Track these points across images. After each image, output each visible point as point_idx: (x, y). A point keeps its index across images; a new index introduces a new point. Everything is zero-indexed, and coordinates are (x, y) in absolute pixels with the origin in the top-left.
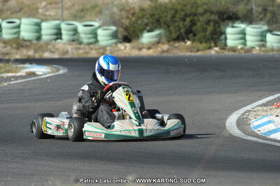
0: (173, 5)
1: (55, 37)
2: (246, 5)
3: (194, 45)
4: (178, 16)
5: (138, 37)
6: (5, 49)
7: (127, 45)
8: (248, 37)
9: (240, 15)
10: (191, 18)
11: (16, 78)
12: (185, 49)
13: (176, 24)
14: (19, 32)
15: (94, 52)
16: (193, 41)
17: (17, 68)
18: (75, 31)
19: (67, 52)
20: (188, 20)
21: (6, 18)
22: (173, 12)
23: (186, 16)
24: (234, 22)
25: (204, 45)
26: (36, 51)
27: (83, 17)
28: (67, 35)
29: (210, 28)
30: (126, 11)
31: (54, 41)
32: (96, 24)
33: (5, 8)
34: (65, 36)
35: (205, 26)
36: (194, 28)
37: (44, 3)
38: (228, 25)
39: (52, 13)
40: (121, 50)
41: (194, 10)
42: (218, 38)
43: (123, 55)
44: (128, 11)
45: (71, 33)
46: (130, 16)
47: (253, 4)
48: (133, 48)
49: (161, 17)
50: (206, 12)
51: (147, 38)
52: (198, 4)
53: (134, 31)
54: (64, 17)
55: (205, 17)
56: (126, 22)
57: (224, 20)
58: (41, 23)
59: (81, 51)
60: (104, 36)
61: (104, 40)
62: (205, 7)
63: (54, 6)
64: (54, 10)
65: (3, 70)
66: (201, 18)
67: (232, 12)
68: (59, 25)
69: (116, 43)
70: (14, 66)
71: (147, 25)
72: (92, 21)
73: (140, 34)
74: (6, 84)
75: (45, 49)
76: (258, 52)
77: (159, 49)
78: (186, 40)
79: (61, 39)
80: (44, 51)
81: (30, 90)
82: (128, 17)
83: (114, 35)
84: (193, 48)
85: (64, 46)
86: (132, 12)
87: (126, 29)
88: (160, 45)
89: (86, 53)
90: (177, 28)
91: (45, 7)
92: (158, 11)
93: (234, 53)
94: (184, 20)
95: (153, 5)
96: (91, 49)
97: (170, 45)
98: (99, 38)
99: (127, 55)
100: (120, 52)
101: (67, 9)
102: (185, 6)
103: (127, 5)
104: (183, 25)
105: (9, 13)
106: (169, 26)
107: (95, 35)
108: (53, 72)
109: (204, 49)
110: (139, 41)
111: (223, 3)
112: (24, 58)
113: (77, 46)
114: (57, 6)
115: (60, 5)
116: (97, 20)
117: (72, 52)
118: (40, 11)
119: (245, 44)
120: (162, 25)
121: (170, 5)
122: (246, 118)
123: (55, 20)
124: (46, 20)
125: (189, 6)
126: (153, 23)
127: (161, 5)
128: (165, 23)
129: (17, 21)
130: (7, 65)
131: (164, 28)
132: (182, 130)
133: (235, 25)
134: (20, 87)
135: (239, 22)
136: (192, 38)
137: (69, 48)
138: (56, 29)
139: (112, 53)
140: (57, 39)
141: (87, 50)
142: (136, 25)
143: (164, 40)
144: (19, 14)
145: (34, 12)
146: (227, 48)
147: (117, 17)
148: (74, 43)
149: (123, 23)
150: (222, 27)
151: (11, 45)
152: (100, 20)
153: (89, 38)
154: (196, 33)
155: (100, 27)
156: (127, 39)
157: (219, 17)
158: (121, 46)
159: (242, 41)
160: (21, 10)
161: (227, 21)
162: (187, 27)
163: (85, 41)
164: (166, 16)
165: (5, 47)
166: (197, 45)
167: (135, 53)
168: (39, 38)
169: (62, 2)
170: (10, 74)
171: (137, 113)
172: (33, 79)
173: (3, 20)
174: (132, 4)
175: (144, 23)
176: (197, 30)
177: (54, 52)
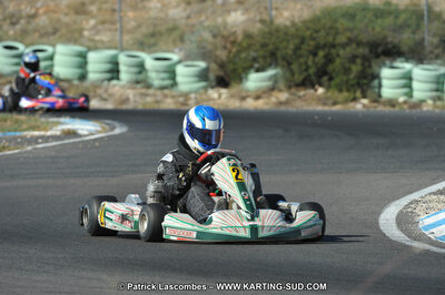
0: (297, 30)
1: (108, 75)
2: (414, 33)
3: (329, 94)
4: (304, 47)
5: (240, 79)
7: (224, 91)
8: (415, 85)
9: (404, 48)
10: (326, 50)
11: (46, 139)
12: (315, 101)
13: (302, 60)
14: (52, 66)
15: (169, 101)
16: (328, 88)
17: (48, 123)
18: (141, 67)
19: (127, 100)
20: (321, 53)
21: (32, 44)
22: (297, 41)
23: (318, 47)
24: (394, 60)
25: (345, 94)
27: (155, 45)
28: (128, 72)
29: (356, 69)
30: (223, 37)
31: (106, 83)
32: (175, 57)
33: (30, 27)
34: (125, 76)
35: (347, 65)
36: (330, 68)
37: (92, 22)
38: (384, 65)
39: (105, 37)
40: (213, 99)
41: (330, 39)
42: (368, 85)
44: (225, 38)
45: (136, 70)
47: (426, 31)
48: (232, 96)
49: (277, 49)
50: (350, 41)
51: (255, 81)
52: (337, 29)
53: (235, 70)
54: (125, 45)
55: (348, 49)
56: (222, 55)
57: (378, 56)
58: (86, 52)
59: (149, 99)
60: (186, 75)
61: (185, 83)
62: (348, 34)
63: (107, 26)
64: (109, 34)
65: (25, 126)
66: (341, 52)
67: (392, 43)
68: (116, 57)
69: (206, 88)
70: (43, 119)
71: (255, 60)
72: (168, 51)
73: (243, 75)
74: (29, 148)
75: (92, 94)
76: (430, 108)
77: (273, 99)
78: (317, 86)
79: (118, 78)
81: (68, 158)
82: (225, 48)
83: (203, 76)
84: (327, 98)
85: (122, 91)
86: (232, 39)
87: (222, 66)
88: (275, 93)
89: (157, 102)
90: (304, 67)
91: (94, 27)
92: (274, 39)
93: (392, 109)
94: (315, 54)
95: (267, 30)
96: (166, 96)
97: (291, 94)
98: (179, 79)
99: (222, 108)
100: (211, 103)
102: (317, 32)
103: (225, 28)
104: (314, 61)
105: (37, 35)
106: (289, 64)
107: (172, 74)
108: (105, 131)
109: (346, 101)
110: (241, 86)
111: (378, 29)
113: (144, 91)
114: (114, 27)
115: (118, 26)
116: (177, 50)
117: (135, 100)
118: (86, 33)
119: (410, 95)
120: (280, 60)
121: (293, 30)
122: (412, 212)
123: (109, 48)
124: (95, 48)
125: (323, 33)
126: (264, 57)
127: (278, 30)
128: (284, 59)
129: (50, 49)
130: (32, 118)
131: (283, 67)
132: (319, 227)
133: (397, 64)
134: (53, 154)
135: (402, 59)
136: (326, 84)
137: (130, 93)
138: (110, 62)
139: (198, 103)
140: (110, 80)
141: (159, 98)
142: (237, 60)
143: (281, 85)
144: (52, 38)
145: (77, 35)
146: (382, 100)
147: (209, 47)
148: (139, 86)
149: (216, 56)
150: (375, 68)
152: (181, 50)
153: (163, 79)
154: (334, 75)
155: (180, 62)
156: (222, 82)
157: (371, 51)
158: (213, 93)
159: (406, 90)
160: (54, 33)
161: (383, 58)
162: (319, 66)
163: (157, 83)
164: (286, 48)
166: (334, 94)
167: (235, 104)
168: (83, 77)
169: (121, 18)
170: (36, 133)
171: (249, 200)
172: (72, 141)
173: (27, 46)
174: (232, 27)
175: (250, 58)
176: (334, 71)
177: (105, 100)
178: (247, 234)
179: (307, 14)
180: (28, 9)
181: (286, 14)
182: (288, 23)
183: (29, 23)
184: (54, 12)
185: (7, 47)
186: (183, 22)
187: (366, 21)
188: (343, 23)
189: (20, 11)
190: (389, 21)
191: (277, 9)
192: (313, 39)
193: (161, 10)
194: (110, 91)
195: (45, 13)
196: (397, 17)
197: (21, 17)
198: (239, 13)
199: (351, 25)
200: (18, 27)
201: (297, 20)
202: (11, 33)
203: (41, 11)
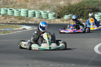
0: (76, 5)
1: (33, 16)
3: (83, 20)
4: (77, 9)
5: (63, 17)
6: (15, 20)
7: (59, 19)
9: (100, 10)
10: (82, 10)
11: (19, 30)
13: (77, 12)
14: (20, 14)
16: (83, 19)
18: (40, 14)
20: (81, 11)
22: (76, 8)
23: (80, 9)
24: (98, 12)
26: (26, 21)
28: (38, 15)
30: (59, 7)
31: (32, 17)
32: (48, 12)
33: (15, 5)
34: (37, 16)
35: (87, 14)
37: (29, 4)
38: (95, 13)
39: (32, 7)
40: (57, 21)
41: (83, 8)
43: (57, 23)
45: (39, 15)
46: (60, 9)
48: (61, 21)
49: (71, 10)
50: (88, 8)
51: (66, 17)
52: (85, 5)
53: (62, 15)
54: (37, 9)
55: (87, 10)
56: (59, 11)
58: (28, 11)
61: (51, 18)
62: (87, 7)
63: (33, 5)
64: (33, 6)
65: (14, 27)
66: (86, 11)
67: (97, 8)
68: (35, 12)
69: (55, 19)
71: (66, 12)
74: (15, 32)
75: (29, 20)
77: (70, 21)
78: (80, 18)
79: (35, 17)
80: (29, 21)
81: (24, 34)
82: (59, 9)
83: (54, 16)
85: (36, 19)
86: (61, 8)
87: (59, 14)
90: (77, 14)
91: (30, 5)
92: (71, 8)
94: (80, 11)
95: (69, 5)
96: (46, 21)
98: (49, 17)
99: (59, 23)
100: (56, 22)
101: (38, 6)
102: (80, 6)
103: (59, 5)
104: (79, 13)
105: (17, 7)
106: (74, 13)
107: (47, 15)
108: (32, 28)
110: (63, 18)
111: (94, 5)
112: (22, 23)
113: (41, 19)
114: (34, 5)
115: (35, 4)
118: (28, 6)
121: (75, 6)
123: (33, 10)
124: (30, 10)
125: (82, 6)
126: (68, 12)
127: (71, 6)
128: (73, 12)
129: (20, 10)
131: (73, 14)
132: (64, 47)
133: (98, 13)
135: (100, 12)
136: (82, 18)
137: (38, 20)
139: (53, 22)
140: (34, 17)
142: (62, 12)
144: (20, 7)
145: (26, 7)
147: (56, 10)
148: (40, 18)
151: (17, 19)
152: (49, 10)
153: (45, 17)
154: (84, 16)
155: (49, 13)
156: (59, 17)
157: (92, 11)
158: (57, 20)
160: (21, 6)
161: (95, 12)
162: (81, 14)
163: (44, 17)
164: (73, 10)
165: (15, 19)
167: (62, 22)
168: (27, 16)
169: (36, 3)
172: (25, 31)
173: (15, 9)
174: (61, 5)
175: (65, 12)
176: (84, 15)
177: (32, 21)
178: (48, 48)
179: (78, 2)
180: (15, 1)
181: (73, 2)
182: (74, 4)
183: (15, 4)
184: (21, 1)
185: (10, 9)
186: (50, 4)
187: (91, 3)
188: (86, 4)
189: (13, 1)
190: (97, 4)
191: (71, 1)
192: (79, 8)
193: (45, 1)
194: (34, 19)
195: (19, 2)
196: (98, 3)
197: (13, 3)
198: (63, 2)
199: (88, 4)
200: (13, 5)
201: (76, 3)
202: (11, 6)
203: (18, 1)
